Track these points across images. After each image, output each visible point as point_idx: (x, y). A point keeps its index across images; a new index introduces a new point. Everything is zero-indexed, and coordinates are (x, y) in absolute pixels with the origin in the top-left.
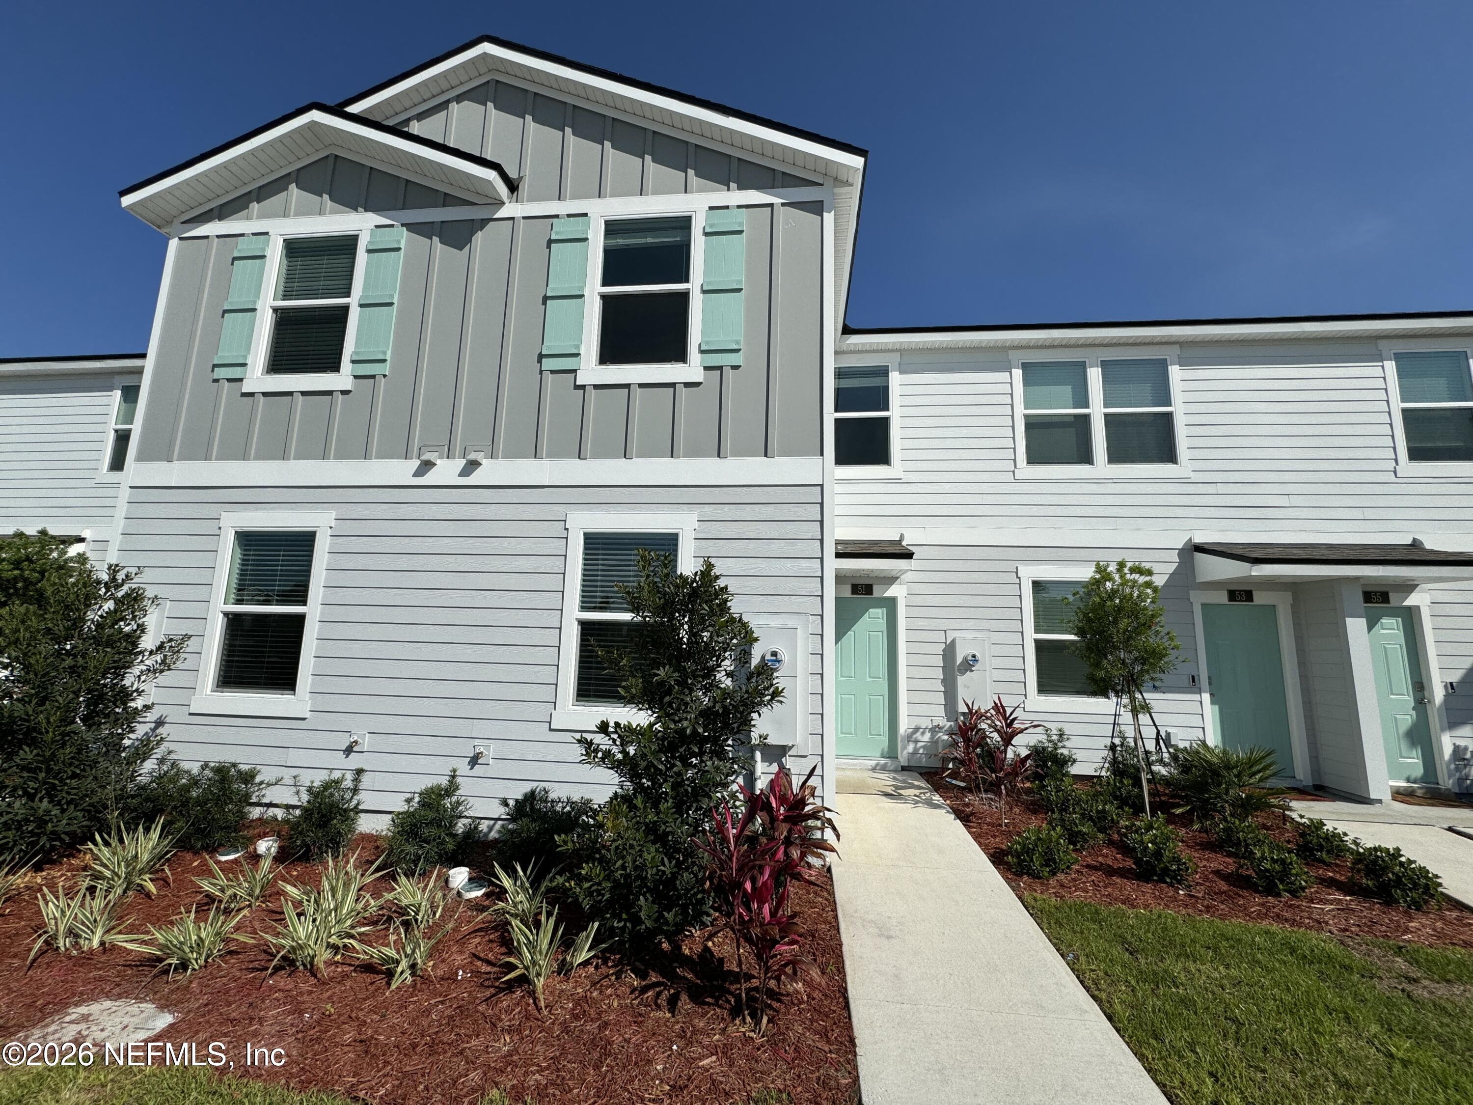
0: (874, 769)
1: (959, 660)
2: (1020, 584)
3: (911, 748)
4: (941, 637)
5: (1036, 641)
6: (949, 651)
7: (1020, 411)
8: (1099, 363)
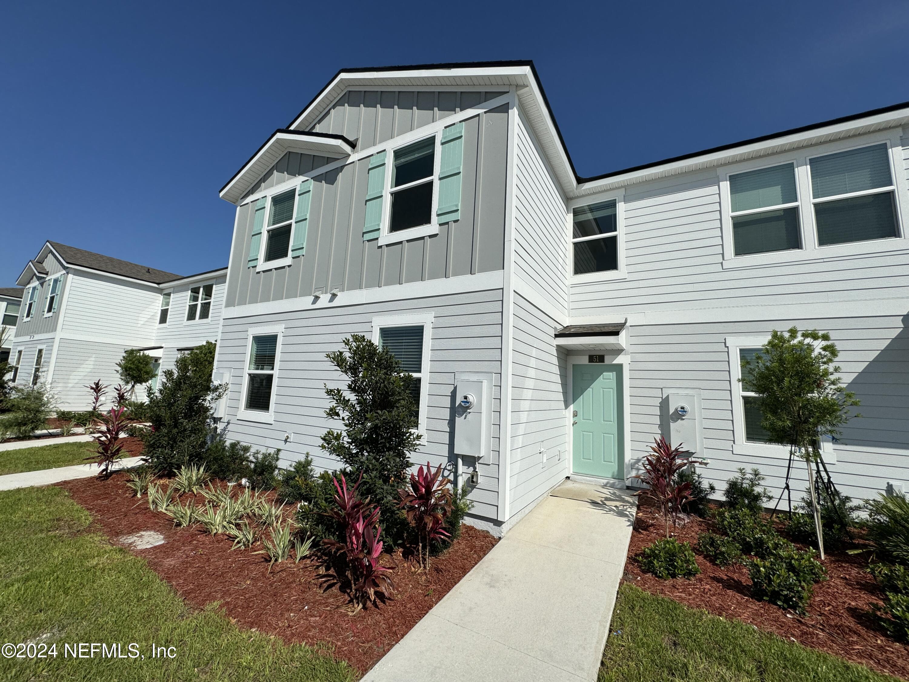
0: (604, 486)
1: (672, 411)
2: (728, 352)
3: (634, 473)
4: (658, 393)
5: (745, 398)
6: (665, 404)
7: (728, 214)
8: (808, 162)
